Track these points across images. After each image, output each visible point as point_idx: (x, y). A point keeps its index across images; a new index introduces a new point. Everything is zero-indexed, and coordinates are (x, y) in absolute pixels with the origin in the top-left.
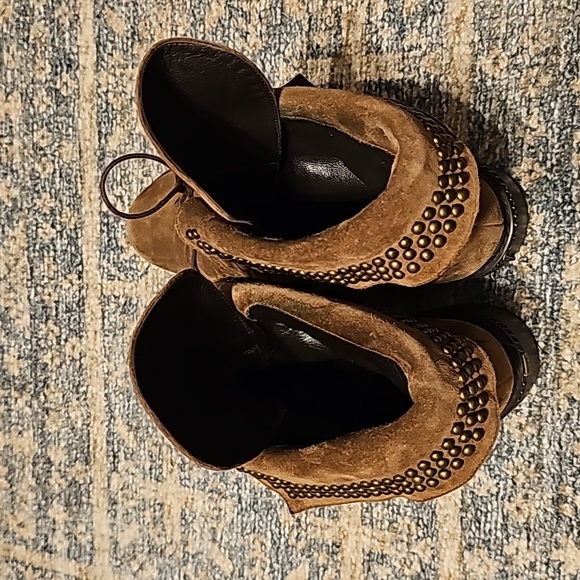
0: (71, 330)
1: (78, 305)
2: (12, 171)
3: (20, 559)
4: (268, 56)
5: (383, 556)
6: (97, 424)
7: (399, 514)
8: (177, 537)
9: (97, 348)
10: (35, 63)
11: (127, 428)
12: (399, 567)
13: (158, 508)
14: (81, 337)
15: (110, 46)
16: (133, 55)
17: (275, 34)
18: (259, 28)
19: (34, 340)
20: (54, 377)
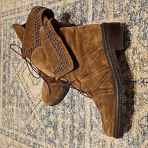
4: (141, 12)
10: (76, 21)
11: (96, 118)
13: (104, 142)
15: (96, 15)
16: (102, 16)
17: (143, 6)
18: (139, 5)
20: (76, 104)
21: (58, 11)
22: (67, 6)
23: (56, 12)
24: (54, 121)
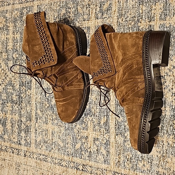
0: (28, 88)
1: (30, 82)
2: (17, 51)
3: (13, 147)
4: (74, 21)
5: (98, 139)
6: (33, 111)
7: (101, 128)
8: (51, 138)
9: (34, 92)
10: (23, 25)
11: (40, 111)
12: (101, 141)
13: (46, 131)
14: (30, 90)
17: (76, 16)
18: (72, 15)
19: (20, 91)
20: (24, 100)
21: (7, 15)
22: (15, 10)
23: (5, 15)
24: (3, 118)
